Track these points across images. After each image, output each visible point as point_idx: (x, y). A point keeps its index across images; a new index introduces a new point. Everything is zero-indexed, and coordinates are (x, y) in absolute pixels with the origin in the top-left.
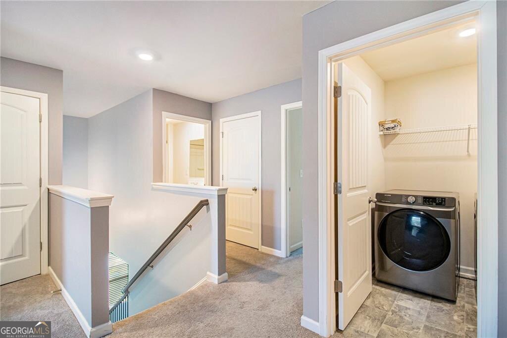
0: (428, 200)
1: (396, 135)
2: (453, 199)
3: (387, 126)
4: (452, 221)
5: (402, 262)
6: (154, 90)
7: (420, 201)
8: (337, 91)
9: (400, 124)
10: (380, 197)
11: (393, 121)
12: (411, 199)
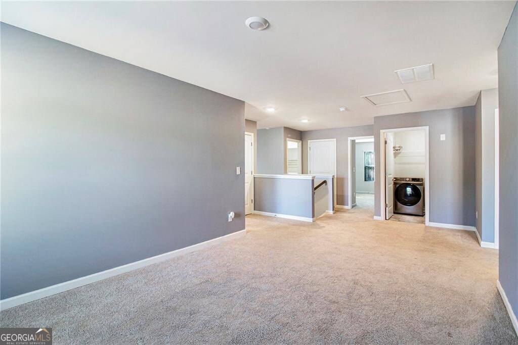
0: (414, 180)
1: (400, 153)
2: (422, 179)
3: (396, 149)
4: (422, 187)
5: (405, 204)
6: (285, 127)
7: (411, 180)
8: (386, 143)
9: (402, 147)
10: (396, 179)
11: (399, 147)
12: (408, 179)
